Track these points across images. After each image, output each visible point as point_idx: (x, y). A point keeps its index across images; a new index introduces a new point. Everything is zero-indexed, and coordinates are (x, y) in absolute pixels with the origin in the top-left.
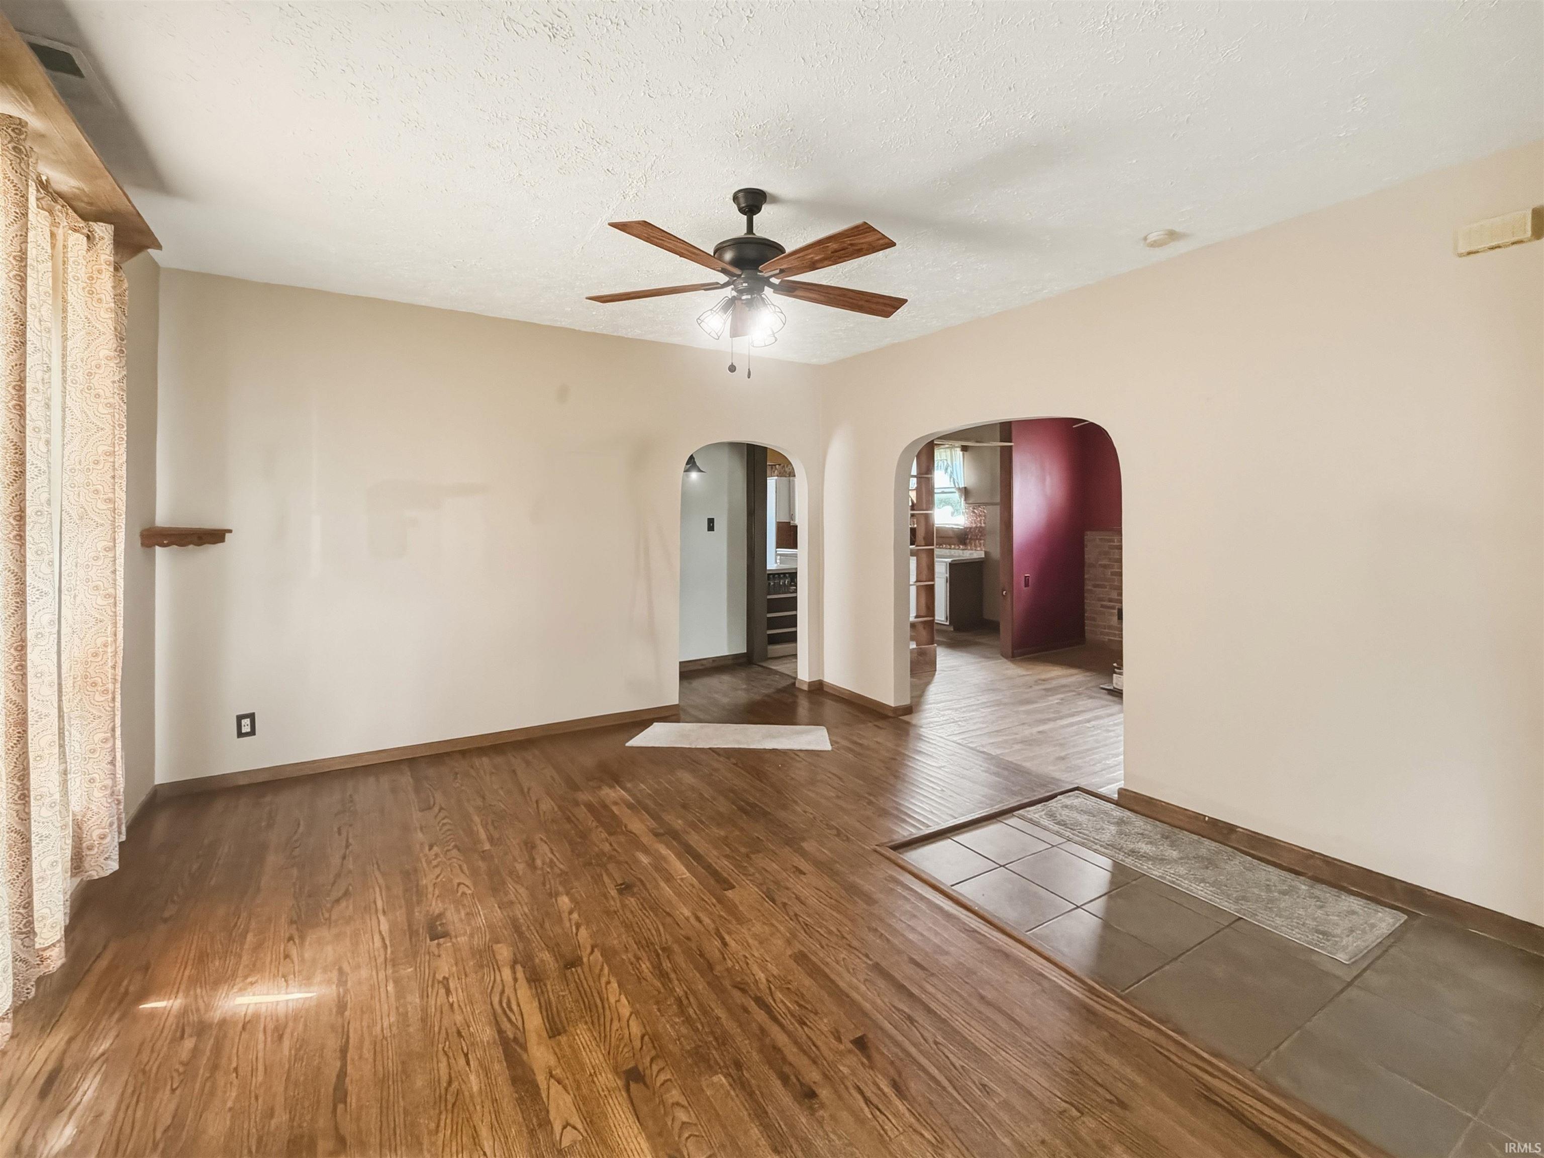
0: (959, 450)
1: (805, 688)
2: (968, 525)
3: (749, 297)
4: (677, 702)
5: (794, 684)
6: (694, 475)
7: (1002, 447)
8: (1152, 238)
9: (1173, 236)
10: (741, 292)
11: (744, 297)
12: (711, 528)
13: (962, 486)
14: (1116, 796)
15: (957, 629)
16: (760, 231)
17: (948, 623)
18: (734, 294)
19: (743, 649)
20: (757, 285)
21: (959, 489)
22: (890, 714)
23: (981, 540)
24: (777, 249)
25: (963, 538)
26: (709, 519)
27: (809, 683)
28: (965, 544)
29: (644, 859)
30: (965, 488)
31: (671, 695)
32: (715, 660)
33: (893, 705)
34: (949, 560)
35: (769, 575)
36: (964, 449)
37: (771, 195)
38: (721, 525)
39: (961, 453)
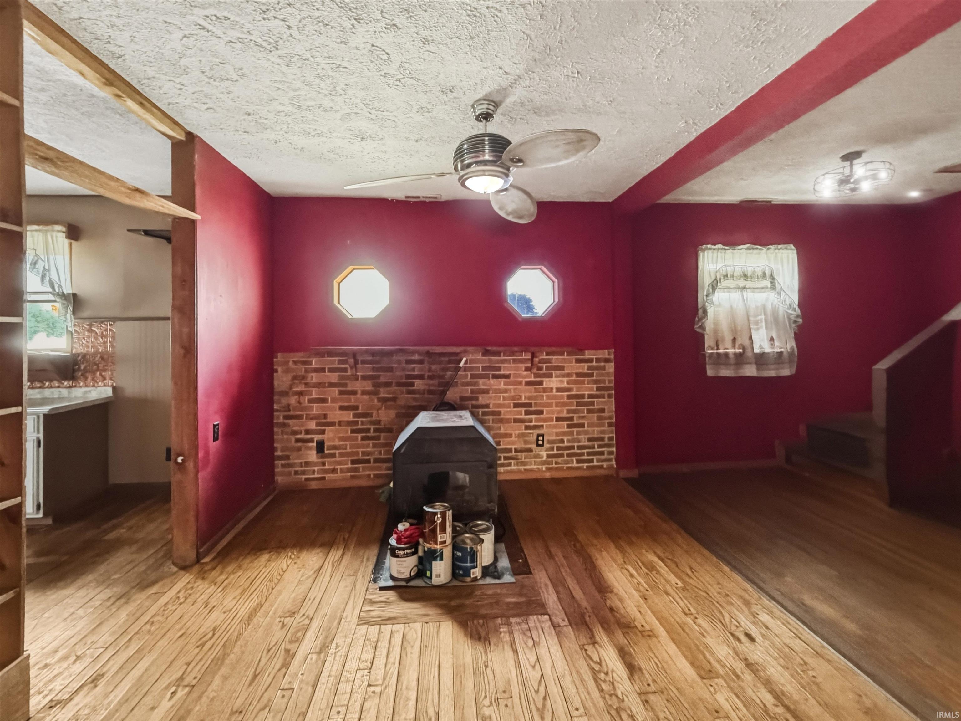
2: (80, 350)
13: (66, 289)
17: (41, 514)
21: (63, 295)
23: (105, 370)
25: (69, 369)
28: (73, 378)
30: (74, 295)
34: (45, 409)
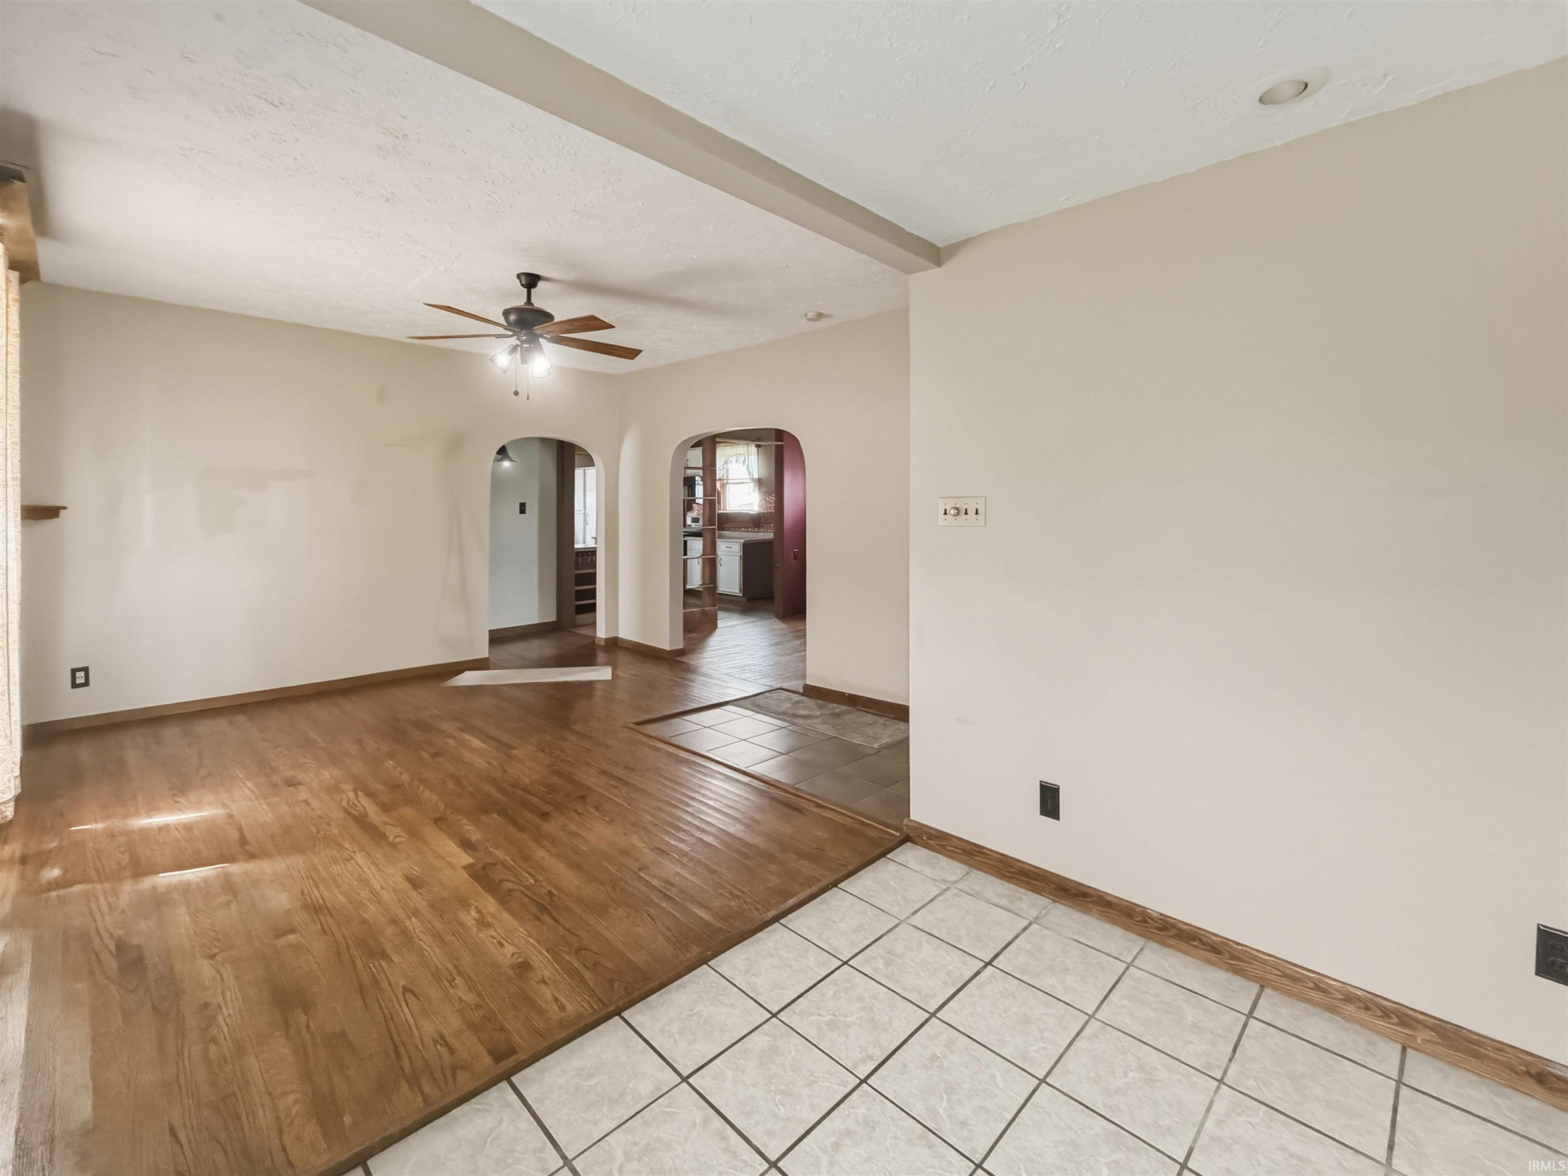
0: (754, 445)
1: (603, 643)
2: (762, 511)
3: (528, 346)
4: (487, 656)
5: (594, 641)
6: (506, 464)
7: (776, 445)
8: (810, 315)
9: (820, 316)
10: (523, 342)
11: (524, 345)
12: (523, 510)
13: (756, 476)
14: (802, 691)
15: (749, 600)
16: (538, 303)
17: (741, 595)
18: (518, 343)
19: (554, 619)
20: (533, 339)
21: (753, 480)
22: (667, 656)
23: (771, 523)
24: (548, 317)
25: (756, 522)
26: (520, 503)
27: (606, 639)
28: (759, 527)
29: (451, 741)
30: (759, 479)
31: (482, 651)
32: (525, 627)
33: (668, 649)
34: (742, 541)
35: (576, 552)
36: (758, 446)
37: (543, 277)
38: (533, 509)
39: (756, 449)
